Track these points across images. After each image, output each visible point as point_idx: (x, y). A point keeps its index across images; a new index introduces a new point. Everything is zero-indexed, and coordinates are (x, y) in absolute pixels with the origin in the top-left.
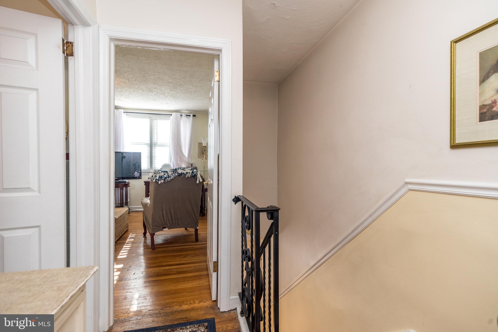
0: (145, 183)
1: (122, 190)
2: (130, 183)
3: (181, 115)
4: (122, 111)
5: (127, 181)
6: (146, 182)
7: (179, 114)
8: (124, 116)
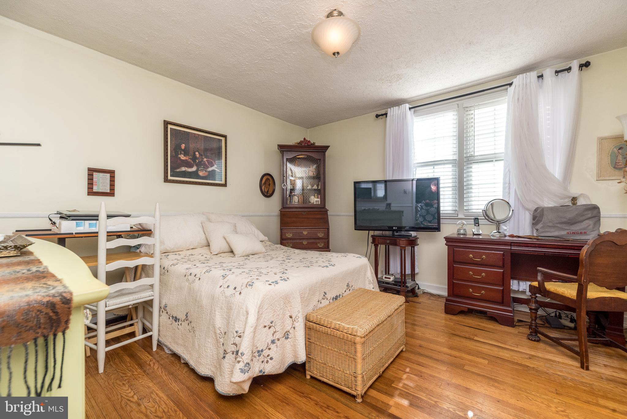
0: (446, 241)
1: (403, 251)
2: (418, 238)
3: (539, 77)
4: (407, 106)
5: (413, 234)
6: (449, 240)
7: (533, 75)
8: (409, 113)
